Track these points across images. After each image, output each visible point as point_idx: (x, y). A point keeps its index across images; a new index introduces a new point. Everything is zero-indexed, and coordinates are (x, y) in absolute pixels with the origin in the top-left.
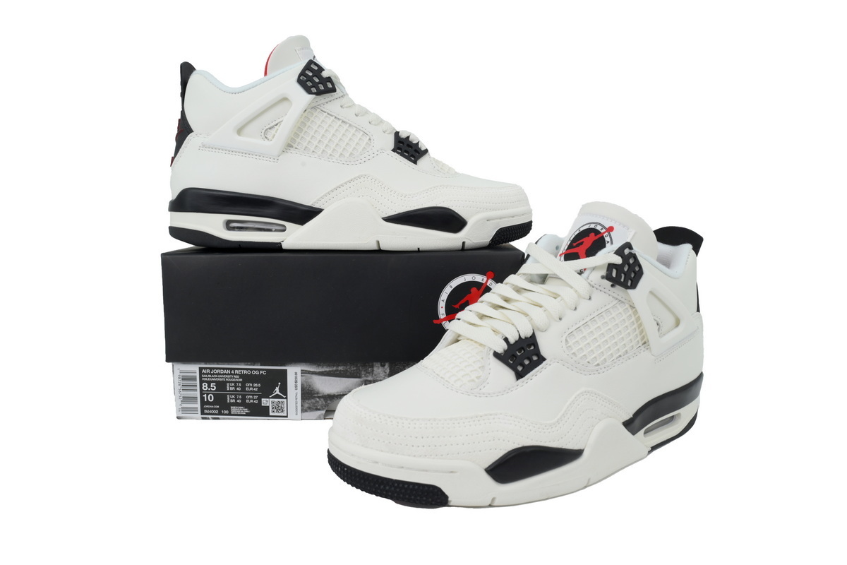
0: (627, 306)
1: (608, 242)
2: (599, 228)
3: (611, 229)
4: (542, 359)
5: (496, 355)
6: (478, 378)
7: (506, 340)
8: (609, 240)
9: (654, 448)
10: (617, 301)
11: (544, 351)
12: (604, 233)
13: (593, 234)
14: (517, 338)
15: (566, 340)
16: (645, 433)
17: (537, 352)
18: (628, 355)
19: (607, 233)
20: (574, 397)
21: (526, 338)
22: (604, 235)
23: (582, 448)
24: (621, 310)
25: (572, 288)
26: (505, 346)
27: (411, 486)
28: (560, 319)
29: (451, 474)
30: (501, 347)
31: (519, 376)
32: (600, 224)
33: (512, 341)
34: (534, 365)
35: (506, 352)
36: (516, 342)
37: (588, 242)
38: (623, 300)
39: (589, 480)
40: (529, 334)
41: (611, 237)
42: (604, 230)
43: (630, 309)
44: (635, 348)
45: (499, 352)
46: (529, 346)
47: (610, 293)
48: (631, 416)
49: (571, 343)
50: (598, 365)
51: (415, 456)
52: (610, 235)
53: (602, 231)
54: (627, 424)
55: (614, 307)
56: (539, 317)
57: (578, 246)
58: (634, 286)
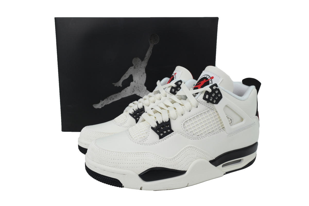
0: (215, 111)
1: (210, 83)
2: (208, 77)
3: (212, 78)
4: (172, 131)
5: (152, 128)
6: (144, 137)
7: (157, 122)
8: (211, 82)
9: (227, 173)
10: (210, 109)
11: (173, 128)
12: (210, 79)
13: (205, 80)
14: (162, 122)
15: (184, 124)
16: (223, 166)
17: (170, 128)
18: (214, 132)
19: (210, 80)
20: (184, 148)
21: (166, 122)
22: (209, 80)
23: (186, 170)
24: (211, 113)
25: (190, 102)
26: (156, 125)
27: (108, 178)
28: (182, 115)
29: (124, 175)
30: (154, 125)
31: (161, 137)
32: (208, 76)
33: (159, 123)
34: (168, 133)
35: (156, 127)
36: (161, 123)
37: (203, 83)
38: (212, 108)
39: (188, 184)
40: (167, 120)
41: (212, 81)
42: (210, 78)
43: (216, 113)
44: (218, 130)
45: (153, 127)
46: (167, 125)
47: (206, 105)
48: (214, 158)
49: (186, 125)
50: (198, 135)
51: (110, 166)
52: (212, 80)
53: (209, 79)
54: (212, 162)
55: (208, 111)
56: (173, 114)
57: (199, 84)
58: (217, 103)
